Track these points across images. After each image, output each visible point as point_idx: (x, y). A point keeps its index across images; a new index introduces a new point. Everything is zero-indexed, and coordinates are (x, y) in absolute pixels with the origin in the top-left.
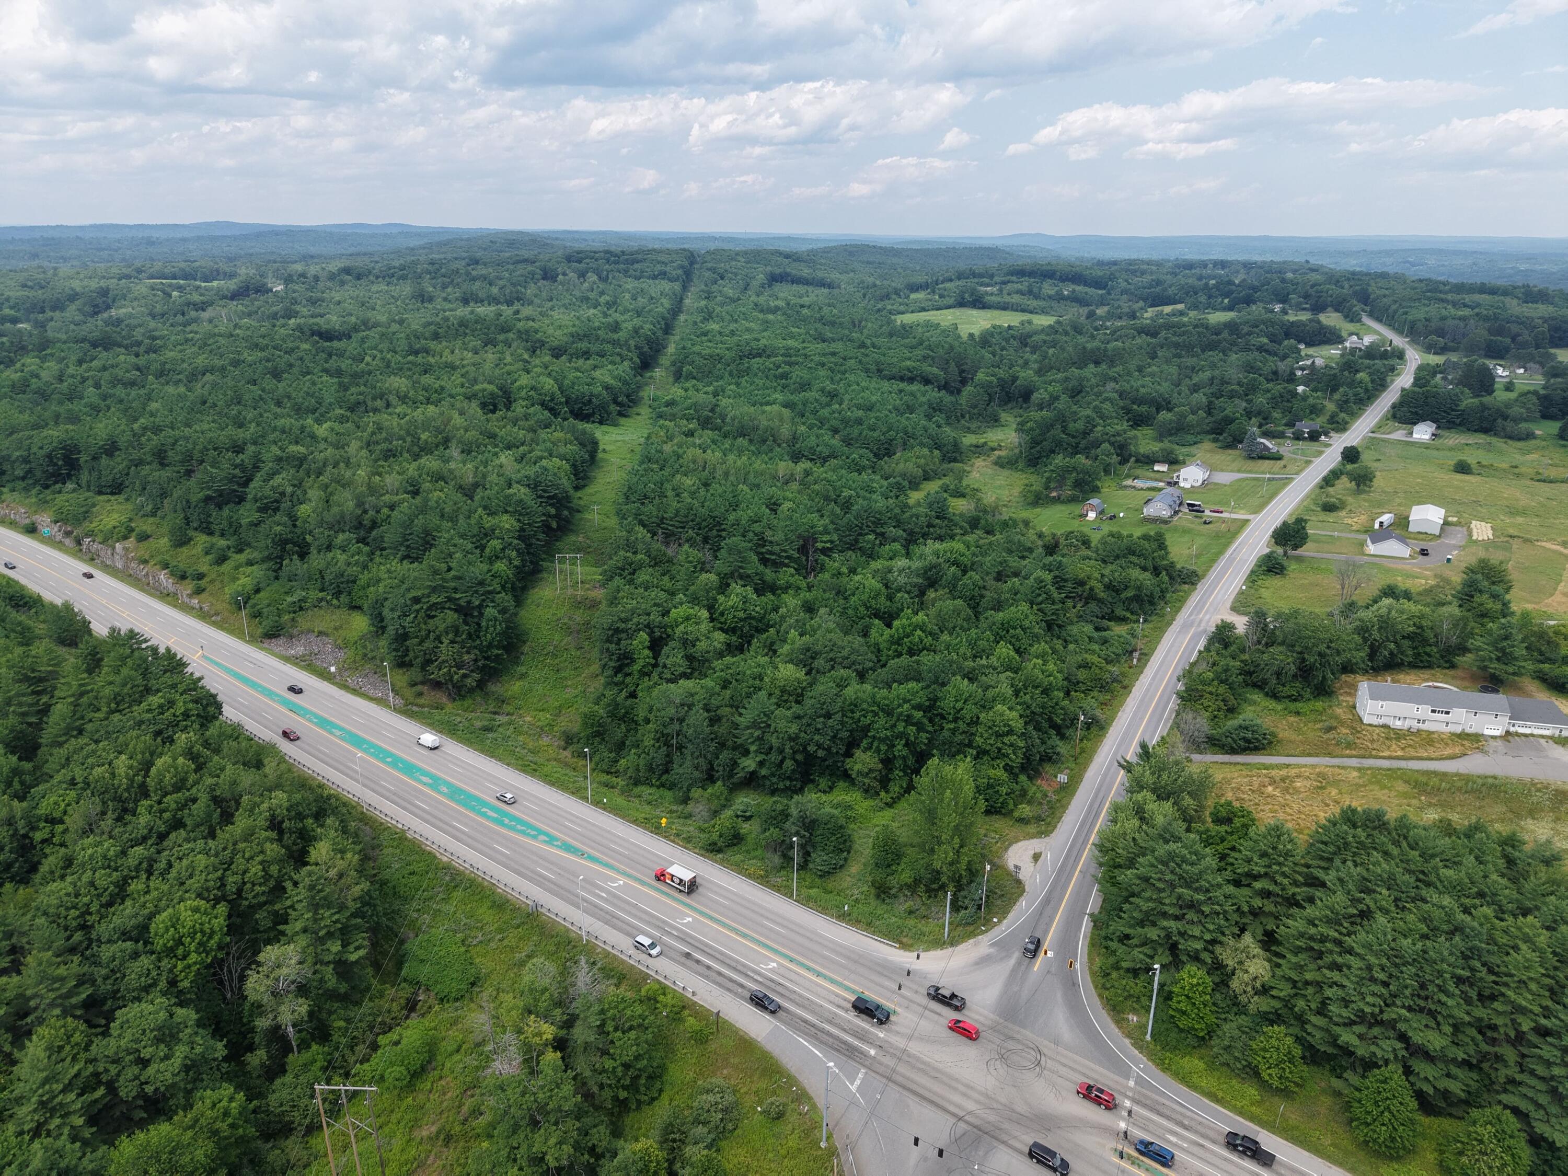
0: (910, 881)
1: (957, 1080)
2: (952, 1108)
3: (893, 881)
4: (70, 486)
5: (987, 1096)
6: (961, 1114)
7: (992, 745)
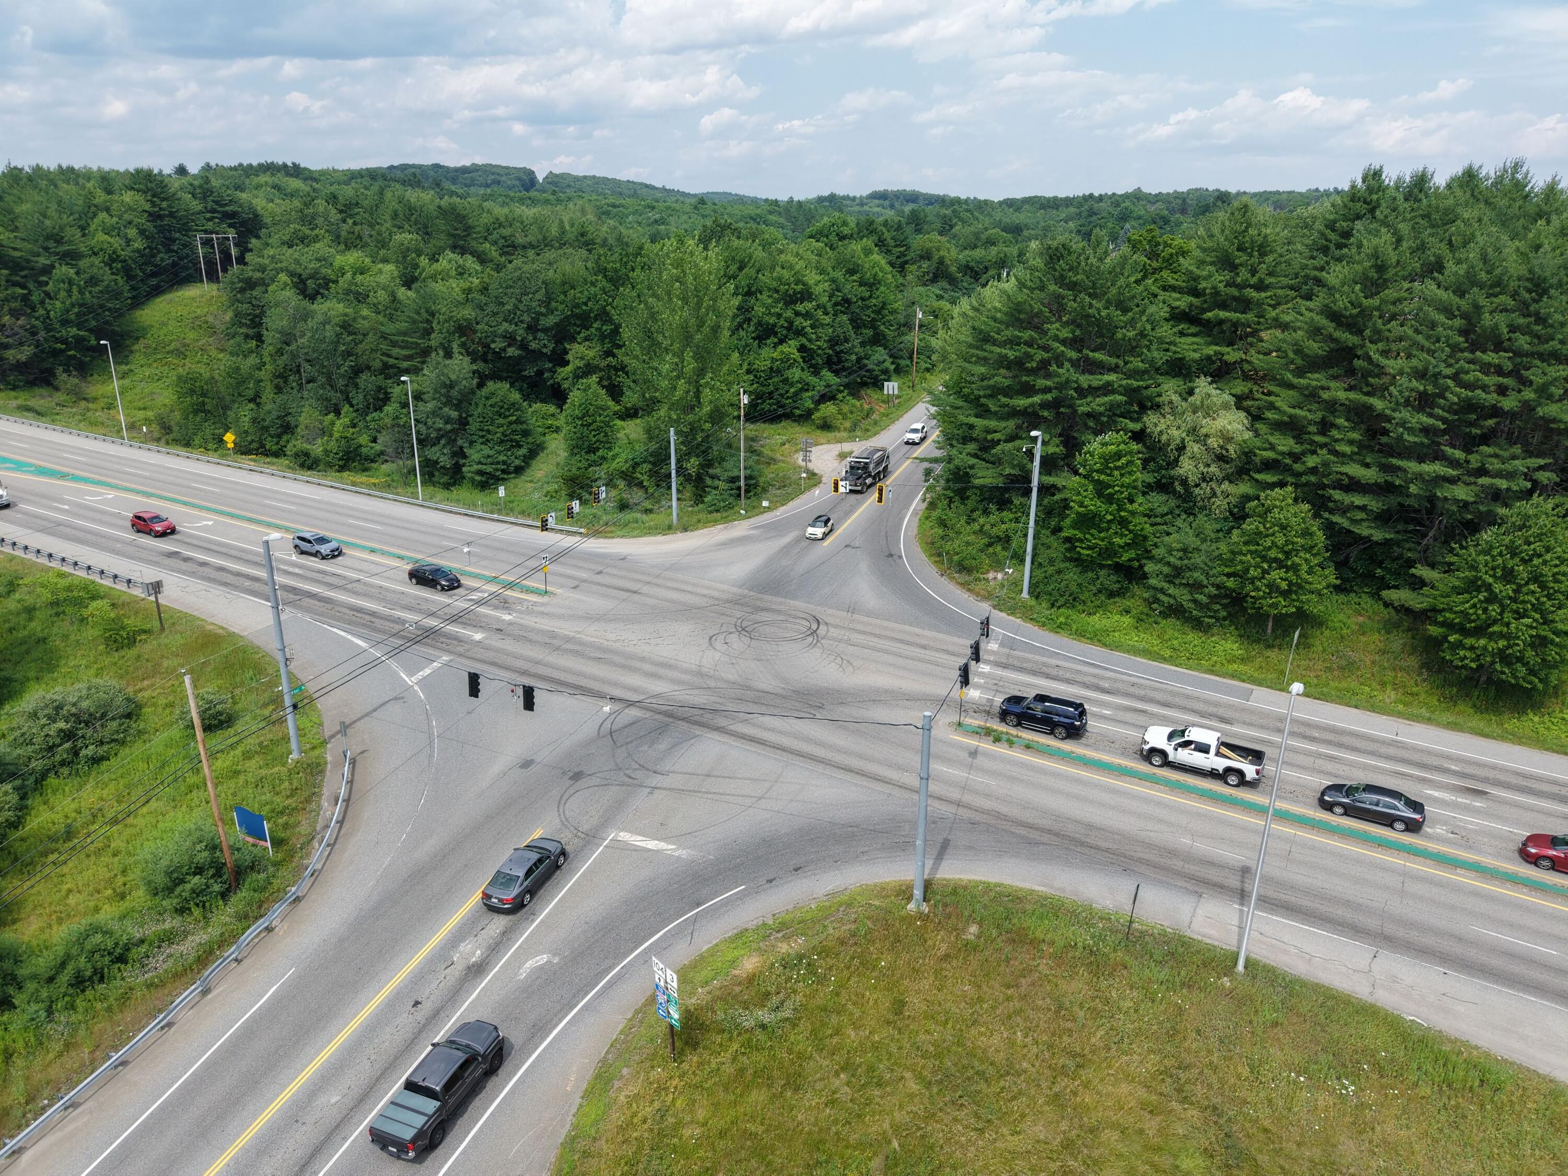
0: (625, 466)
2: (617, 693)
3: (599, 472)
5: (700, 674)
7: (779, 316)
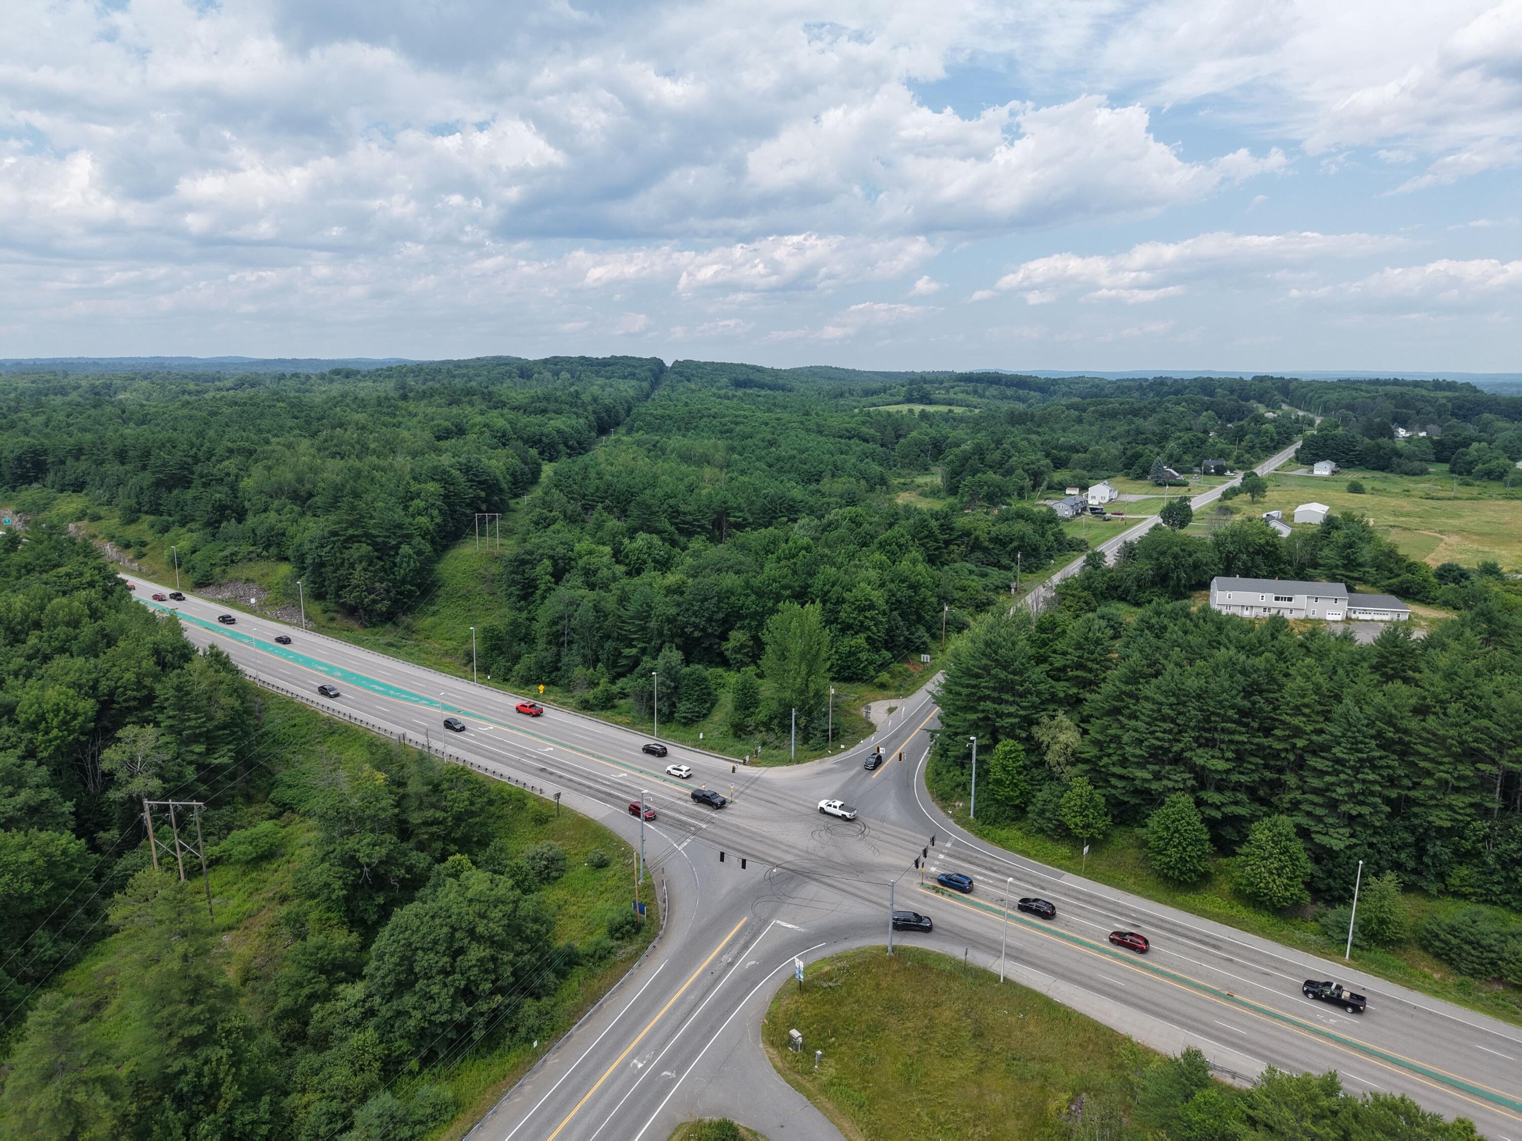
0: (765, 719)
1: (781, 843)
2: (771, 859)
3: (751, 722)
4: (35, 485)
5: (807, 852)
6: (779, 862)
7: (855, 619)
